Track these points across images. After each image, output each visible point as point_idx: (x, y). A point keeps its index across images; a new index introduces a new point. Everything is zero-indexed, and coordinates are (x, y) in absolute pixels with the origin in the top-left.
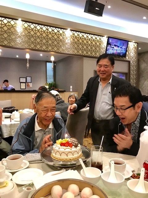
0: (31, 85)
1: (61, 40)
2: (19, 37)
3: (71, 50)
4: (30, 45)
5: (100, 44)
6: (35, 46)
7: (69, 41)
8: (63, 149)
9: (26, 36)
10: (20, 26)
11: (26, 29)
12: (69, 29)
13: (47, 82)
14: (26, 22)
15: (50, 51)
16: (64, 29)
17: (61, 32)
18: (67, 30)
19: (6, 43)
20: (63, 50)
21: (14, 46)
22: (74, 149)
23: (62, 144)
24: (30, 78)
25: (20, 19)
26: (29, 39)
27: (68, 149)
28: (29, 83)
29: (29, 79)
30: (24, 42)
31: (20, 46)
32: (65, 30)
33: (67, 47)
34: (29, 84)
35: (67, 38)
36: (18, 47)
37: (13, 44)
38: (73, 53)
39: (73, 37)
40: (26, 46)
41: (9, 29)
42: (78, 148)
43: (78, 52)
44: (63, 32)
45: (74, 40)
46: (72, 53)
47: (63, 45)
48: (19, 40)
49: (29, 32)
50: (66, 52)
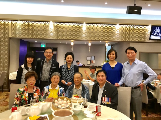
1: (112, 32)
2: (84, 33)
3: (120, 38)
4: (90, 38)
5: (145, 32)
6: (94, 38)
7: (118, 32)
8: (75, 98)
9: (88, 32)
11: (88, 28)
12: (118, 24)
14: (88, 23)
16: (114, 24)
17: (112, 26)
19: (76, 38)
20: (113, 39)
21: (81, 39)
22: (79, 98)
25: (85, 23)
26: (90, 34)
29: (93, 58)
30: (87, 36)
31: (84, 39)
33: (117, 36)
35: (116, 30)
36: (83, 40)
37: (80, 38)
38: (121, 40)
39: (122, 29)
40: (88, 39)
41: (78, 29)
43: (125, 39)
44: (114, 27)
45: (122, 31)
47: (114, 35)
48: (84, 35)
49: (90, 30)
50: (116, 40)
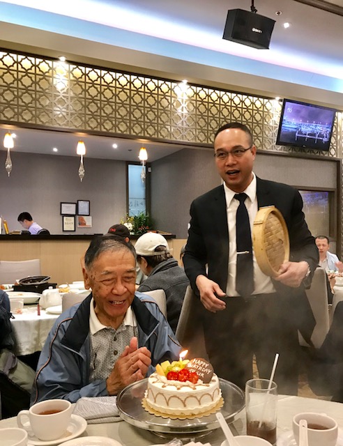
0: (88, 221)
1: (164, 109)
2: (61, 102)
3: (189, 134)
4: (86, 123)
5: (263, 118)
6: (100, 124)
7: (185, 112)
8: (172, 387)
9: (77, 98)
10: (62, 74)
11: (77, 81)
12: (185, 81)
13: (128, 215)
14: (78, 64)
15: (137, 137)
16: (172, 81)
17: (165, 88)
18: (180, 84)
19: (27, 116)
20: (170, 134)
21: (47, 124)
22: (201, 387)
23: (171, 375)
24: (86, 204)
25: (63, 59)
26: (86, 107)
27: (186, 388)
28: (85, 218)
29: (83, 207)
30: (72, 114)
31: (61, 125)
32: (174, 84)
33: (180, 125)
34: (83, 220)
35: (179, 104)
36: (57, 126)
37: (44, 120)
38: (194, 141)
39: (196, 101)
40: (78, 124)
41: (35, 83)
42: (212, 385)
43: (208, 138)
44: (171, 89)
45: (196, 108)
46: (192, 141)
47: (170, 120)
48: (59, 111)
49: (86, 91)
50: (179, 139)
